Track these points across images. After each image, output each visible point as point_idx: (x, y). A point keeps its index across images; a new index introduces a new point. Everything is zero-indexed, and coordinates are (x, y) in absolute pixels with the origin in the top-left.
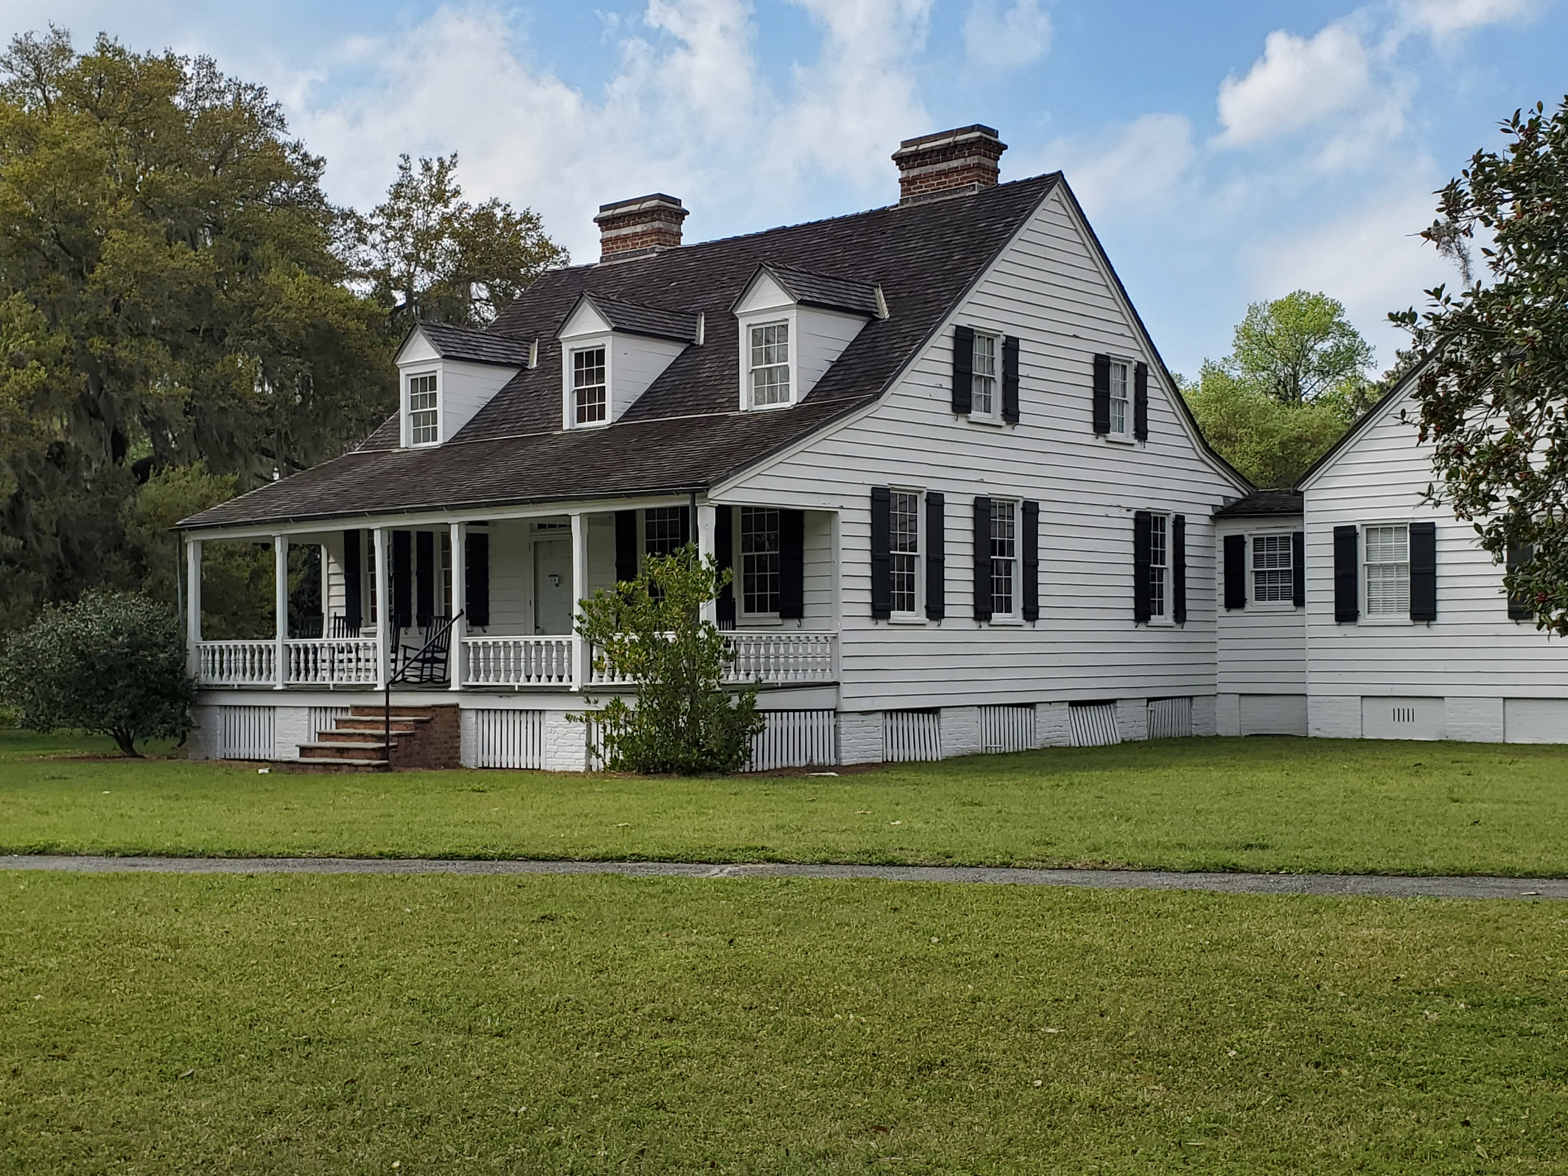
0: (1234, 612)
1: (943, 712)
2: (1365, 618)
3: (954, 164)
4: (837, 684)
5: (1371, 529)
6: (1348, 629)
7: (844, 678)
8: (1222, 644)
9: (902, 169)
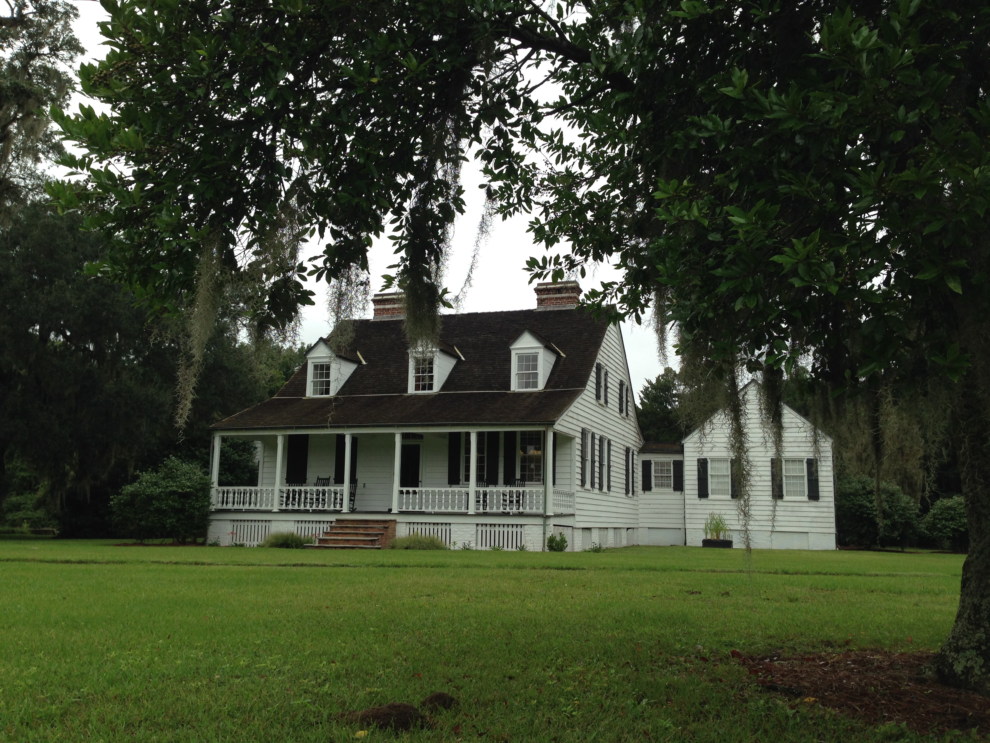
0: (647, 492)
1: (593, 530)
2: (711, 497)
3: (563, 295)
4: (573, 515)
5: (713, 460)
6: (704, 501)
7: (577, 512)
8: (641, 506)
9: (538, 294)
